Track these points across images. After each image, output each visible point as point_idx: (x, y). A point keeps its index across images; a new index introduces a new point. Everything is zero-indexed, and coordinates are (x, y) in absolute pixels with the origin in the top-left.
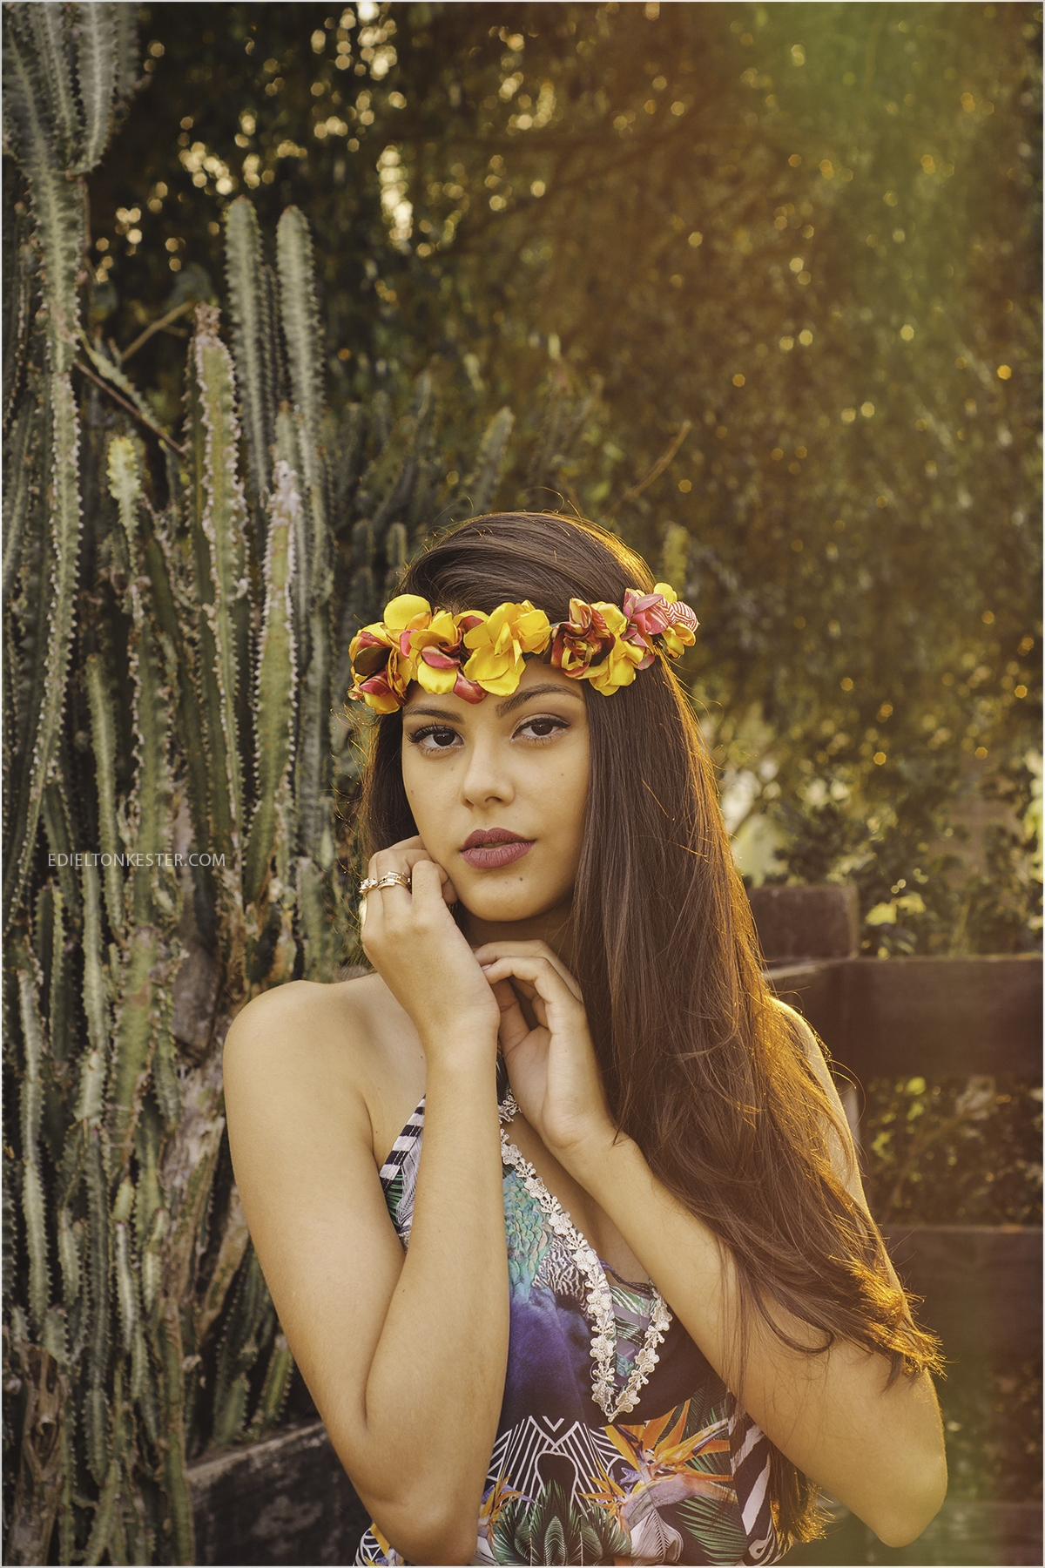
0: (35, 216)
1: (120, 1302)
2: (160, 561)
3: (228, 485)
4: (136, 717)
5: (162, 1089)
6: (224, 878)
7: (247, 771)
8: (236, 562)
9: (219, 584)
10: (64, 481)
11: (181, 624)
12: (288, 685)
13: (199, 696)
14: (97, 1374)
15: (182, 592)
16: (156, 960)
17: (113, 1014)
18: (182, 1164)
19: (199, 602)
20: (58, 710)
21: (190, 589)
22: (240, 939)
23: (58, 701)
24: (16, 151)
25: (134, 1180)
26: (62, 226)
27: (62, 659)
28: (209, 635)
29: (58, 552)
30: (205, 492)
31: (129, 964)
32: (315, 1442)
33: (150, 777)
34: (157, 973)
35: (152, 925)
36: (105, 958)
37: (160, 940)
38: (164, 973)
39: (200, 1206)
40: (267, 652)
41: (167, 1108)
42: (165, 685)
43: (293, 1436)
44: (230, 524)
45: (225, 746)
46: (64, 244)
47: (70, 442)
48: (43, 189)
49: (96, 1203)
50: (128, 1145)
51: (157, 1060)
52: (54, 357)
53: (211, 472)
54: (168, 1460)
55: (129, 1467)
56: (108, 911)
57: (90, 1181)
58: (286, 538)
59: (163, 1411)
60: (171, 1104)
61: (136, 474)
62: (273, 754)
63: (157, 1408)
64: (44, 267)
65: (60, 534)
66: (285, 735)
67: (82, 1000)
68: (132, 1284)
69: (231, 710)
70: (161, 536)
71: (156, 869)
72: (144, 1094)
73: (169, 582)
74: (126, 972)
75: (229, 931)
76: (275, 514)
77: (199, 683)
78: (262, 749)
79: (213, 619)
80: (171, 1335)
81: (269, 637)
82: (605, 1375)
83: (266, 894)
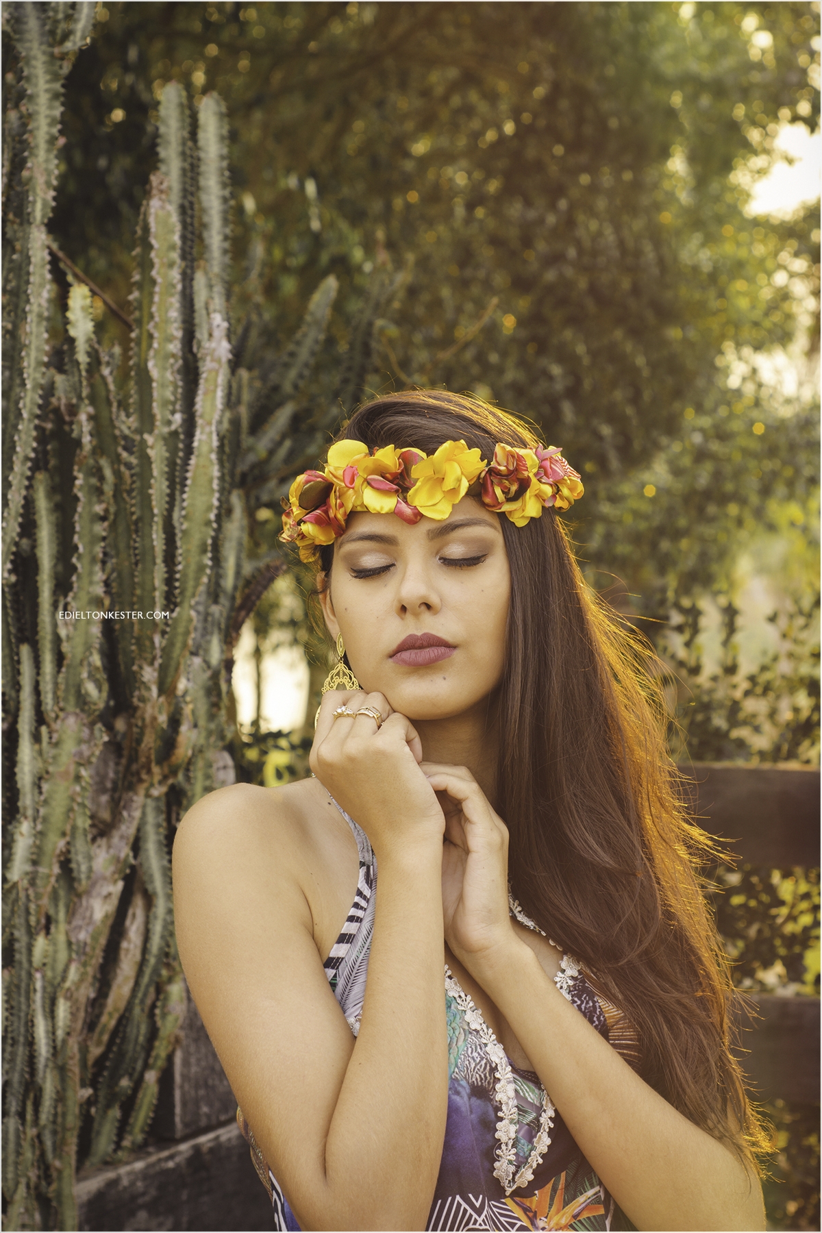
0: (26, 86)
1: (36, 1040)
2: (103, 393)
3: (169, 331)
4: (78, 528)
5: (76, 854)
6: (144, 673)
7: (169, 581)
8: (172, 398)
9: (159, 417)
10: (35, 319)
11: (120, 450)
12: (209, 508)
13: (133, 513)
14: (14, 1103)
15: (124, 422)
16: (80, 741)
17: (40, 787)
18: (87, 921)
19: (140, 431)
20: (16, 519)
21: (131, 419)
22: (153, 727)
23: (17, 512)
24: (12, 27)
25: (48, 933)
26: (48, 96)
27: (22, 475)
28: (146, 461)
29: (27, 382)
30: (151, 336)
31: (57, 745)
32: (171, 1164)
33: (85, 580)
34: (80, 754)
35: (78, 711)
36: (36, 738)
37: (84, 725)
38: (86, 753)
39: (98, 958)
40: (194, 480)
41: (79, 872)
42: (101, 502)
43: (153, 1159)
44: (168, 365)
45: (154, 558)
46: (48, 112)
47: (42, 286)
48: (34, 62)
49: (21, 953)
50: (45, 901)
51: (74, 828)
52: (34, 211)
53: (157, 319)
54: (60, 1178)
55: (32, 1185)
56: (42, 697)
57: (17, 934)
58: (216, 381)
59: (59, 1136)
60: (84, 868)
61: (91, 317)
62: (193, 567)
63: (54, 1133)
64: (31, 131)
65: (29, 366)
66: (204, 551)
67: (15, 774)
68: (47, 1025)
69: (160, 527)
70: (106, 371)
71: (85, 663)
72: (62, 858)
73: (111, 412)
74: (53, 752)
75: (143, 720)
76: (208, 358)
77: (133, 501)
78: (183, 563)
79: (152, 447)
80: (71, 1070)
81: (197, 466)
82: (507, 1155)
83: (175, 688)
